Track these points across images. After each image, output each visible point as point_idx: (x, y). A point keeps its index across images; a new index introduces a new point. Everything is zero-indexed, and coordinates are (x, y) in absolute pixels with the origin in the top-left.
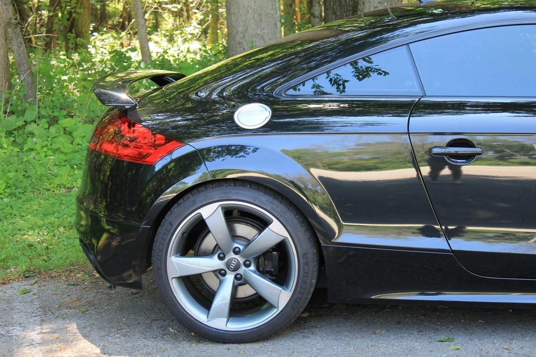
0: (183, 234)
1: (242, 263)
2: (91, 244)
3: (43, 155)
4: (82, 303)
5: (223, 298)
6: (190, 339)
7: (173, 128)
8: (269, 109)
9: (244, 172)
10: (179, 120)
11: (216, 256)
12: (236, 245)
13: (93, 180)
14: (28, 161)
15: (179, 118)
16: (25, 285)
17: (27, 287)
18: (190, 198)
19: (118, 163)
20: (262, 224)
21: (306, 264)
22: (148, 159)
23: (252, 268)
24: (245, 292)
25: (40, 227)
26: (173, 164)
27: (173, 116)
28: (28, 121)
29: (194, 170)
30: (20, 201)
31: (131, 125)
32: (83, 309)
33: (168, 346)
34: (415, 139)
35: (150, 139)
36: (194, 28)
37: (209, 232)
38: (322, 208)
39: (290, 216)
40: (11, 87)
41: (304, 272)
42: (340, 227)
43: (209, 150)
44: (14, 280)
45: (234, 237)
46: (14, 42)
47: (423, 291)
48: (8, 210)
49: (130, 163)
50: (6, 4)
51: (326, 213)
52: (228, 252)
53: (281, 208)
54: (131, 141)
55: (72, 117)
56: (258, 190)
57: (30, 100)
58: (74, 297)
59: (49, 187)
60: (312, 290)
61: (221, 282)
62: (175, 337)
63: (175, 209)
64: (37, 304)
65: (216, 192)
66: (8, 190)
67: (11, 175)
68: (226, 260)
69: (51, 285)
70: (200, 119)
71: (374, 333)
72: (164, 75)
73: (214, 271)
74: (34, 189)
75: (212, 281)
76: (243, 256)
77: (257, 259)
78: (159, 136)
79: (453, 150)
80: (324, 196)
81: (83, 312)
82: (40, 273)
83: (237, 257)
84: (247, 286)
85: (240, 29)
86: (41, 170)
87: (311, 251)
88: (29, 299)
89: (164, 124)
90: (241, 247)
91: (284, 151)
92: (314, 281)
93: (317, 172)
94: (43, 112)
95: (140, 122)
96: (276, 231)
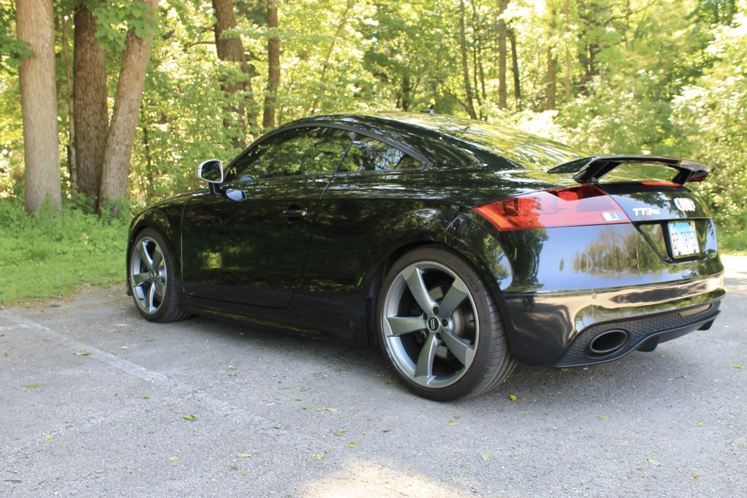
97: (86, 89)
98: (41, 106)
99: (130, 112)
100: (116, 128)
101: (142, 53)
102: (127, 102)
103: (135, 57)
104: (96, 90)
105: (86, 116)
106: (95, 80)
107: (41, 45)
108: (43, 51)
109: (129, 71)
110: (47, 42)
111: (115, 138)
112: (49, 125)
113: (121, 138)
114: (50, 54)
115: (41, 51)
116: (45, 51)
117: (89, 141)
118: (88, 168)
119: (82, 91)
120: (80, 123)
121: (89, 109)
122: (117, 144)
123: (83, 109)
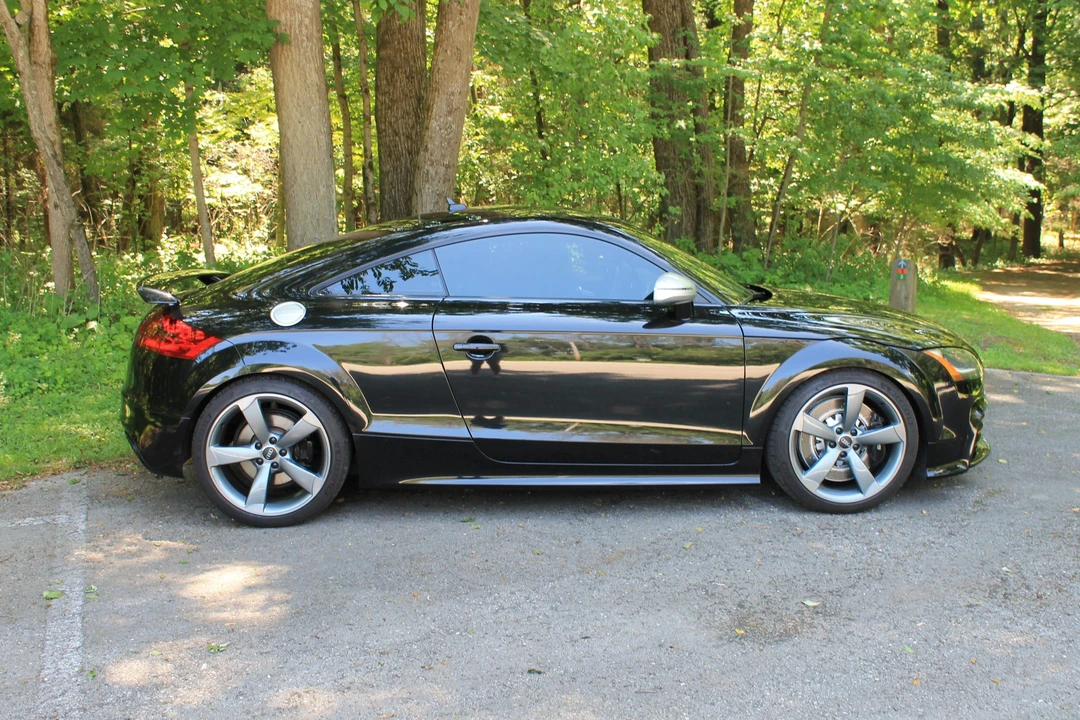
0: (221, 425)
1: (278, 452)
2: (134, 436)
3: (103, 351)
4: (129, 491)
5: (260, 485)
6: (229, 524)
7: (217, 324)
8: (303, 307)
9: (281, 366)
10: (226, 317)
11: (253, 446)
12: (272, 435)
13: (137, 374)
14: (87, 357)
15: (225, 315)
16: (75, 475)
17: (77, 478)
18: (228, 391)
19: (160, 358)
20: (296, 414)
21: (338, 452)
22: (188, 354)
23: (288, 456)
24: (282, 479)
25: (95, 421)
26: (214, 358)
27: (220, 313)
28: (90, 318)
29: (234, 363)
30: (77, 395)
31: (173, 322)
32: (129, 498)
33: (208, 531)
34: (439, 336)
35: (191, 334)
36: (262, 231)
37: (247, 423)
38: (355, 403)
39: (322, 407)
40: (73, 286)
41: (336, 460)
42: (370, 417)
43: (250, 345)
44: (64, 471)
45: (270, 427)
46: (77, 243)
47: (460, 474)
48: (65, 404)
49: (171, 358)
50: (69, 207)
51: (358, 407)
52: (265, 442)
53: (314, 399)
54: (173, 337)
55: (134, 315)
56: (293, 383)
57: (92, 298)
58: (122, 487)
59: (107, 382)
60: (344, 477)
61: (258, 470)
62: (216, 523)
63: (214, 402)
64: (85, 493)
65: (252, 385)
66: (67, 385)
67: (69, 370)
68: (263, 449)
69: (101, 476)
70: (245, 316)
71: (403, 515)
72: (211, 275)
73: (251, 460)
74: (92, 384)
75: (249, 470)
76: (279, 446)
77: (293, 449)
78: (199, 332)
79: (473, 346)
80: (356, 390)
81: (129, 501)
82: (90, 464)
83: (273, 446)
84: (283, 474)
85: (299, 233)
86: (99, 366)
87: (343, 440)
88: (77, 489)
89: (209, 320)
90: (277, 437)
91: (314, 345)
92: (346, 468)
93: (348, 367)
94: (105, 311)
95: (182, 318)
96: (310, 421)
97: (392, 76)
98: (302, 116)
99: (450, 113)
100: (429, 140)
101: (464, 18)
102: (444, 97)
103: (454, 25)
104: (407, 78)
105: (393, 120)
106: (407, 60)
107: (297, 23)
108: (300, 31)
109: (444, 46)
110: (307, 17)
111: (428, 155)
112: (315, 144)
113: (437, 155)
114: (312, 34)
115: (297, 32)
116: (304, 31)
117: (398, 159)
118: (395, 202)
119: (387, 80)
120: (385, 130)
121: (397, 108)
122: (432, 165)
123: (390, 108)
